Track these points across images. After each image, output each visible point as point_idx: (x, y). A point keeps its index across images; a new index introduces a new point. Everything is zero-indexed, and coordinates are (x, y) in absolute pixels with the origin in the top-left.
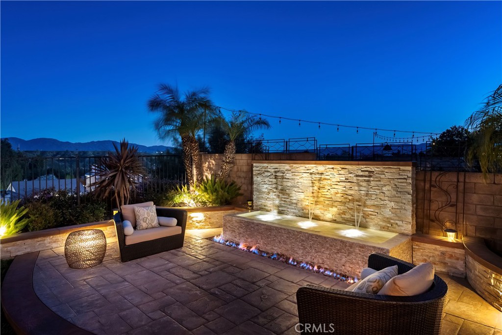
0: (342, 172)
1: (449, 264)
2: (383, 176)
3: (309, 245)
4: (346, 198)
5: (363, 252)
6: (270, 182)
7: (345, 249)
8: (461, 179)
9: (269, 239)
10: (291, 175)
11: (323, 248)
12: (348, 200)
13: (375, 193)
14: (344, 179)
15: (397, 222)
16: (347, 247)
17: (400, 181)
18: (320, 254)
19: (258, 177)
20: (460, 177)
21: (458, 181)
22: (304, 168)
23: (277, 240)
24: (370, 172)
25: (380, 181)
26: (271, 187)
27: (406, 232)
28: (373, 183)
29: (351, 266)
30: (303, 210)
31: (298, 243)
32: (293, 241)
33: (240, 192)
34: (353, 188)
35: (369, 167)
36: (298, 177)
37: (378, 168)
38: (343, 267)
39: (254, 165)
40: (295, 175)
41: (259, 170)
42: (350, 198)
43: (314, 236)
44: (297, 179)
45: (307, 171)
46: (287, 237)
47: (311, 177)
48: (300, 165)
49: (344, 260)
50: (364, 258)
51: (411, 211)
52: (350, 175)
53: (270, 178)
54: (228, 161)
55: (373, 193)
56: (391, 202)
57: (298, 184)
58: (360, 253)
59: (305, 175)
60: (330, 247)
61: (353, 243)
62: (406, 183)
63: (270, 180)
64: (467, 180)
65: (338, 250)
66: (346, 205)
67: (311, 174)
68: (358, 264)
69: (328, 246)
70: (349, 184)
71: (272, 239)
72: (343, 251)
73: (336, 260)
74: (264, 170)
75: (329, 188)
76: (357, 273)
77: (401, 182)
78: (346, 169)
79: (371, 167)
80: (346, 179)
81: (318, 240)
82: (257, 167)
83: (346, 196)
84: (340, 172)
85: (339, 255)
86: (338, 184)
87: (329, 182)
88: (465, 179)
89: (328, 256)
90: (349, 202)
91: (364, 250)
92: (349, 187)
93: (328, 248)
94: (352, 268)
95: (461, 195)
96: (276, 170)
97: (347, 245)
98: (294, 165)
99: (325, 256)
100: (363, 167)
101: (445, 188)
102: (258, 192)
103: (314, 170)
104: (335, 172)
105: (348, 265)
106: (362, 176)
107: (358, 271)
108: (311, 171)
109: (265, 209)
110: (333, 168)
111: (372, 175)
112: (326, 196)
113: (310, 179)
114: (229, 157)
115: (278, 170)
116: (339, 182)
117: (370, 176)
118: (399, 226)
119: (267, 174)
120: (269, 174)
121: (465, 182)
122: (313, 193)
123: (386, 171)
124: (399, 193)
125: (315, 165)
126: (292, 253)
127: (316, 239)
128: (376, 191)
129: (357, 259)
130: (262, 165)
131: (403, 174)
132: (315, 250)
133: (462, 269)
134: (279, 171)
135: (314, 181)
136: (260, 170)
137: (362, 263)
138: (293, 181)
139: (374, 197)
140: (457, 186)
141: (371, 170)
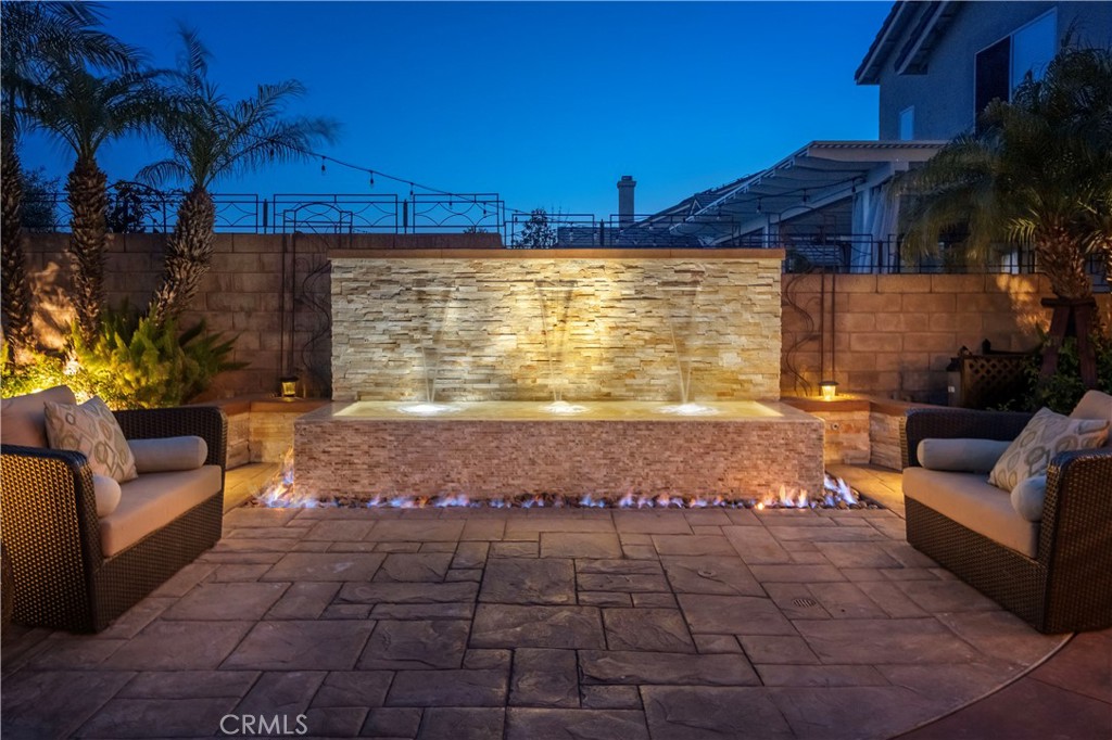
0: (627, 276)
1: (845, 444)
2: (723, 282)
3: (628, 452)
4: (637, 338)
5: (769, 437)
6: (398, 312)
7: (725, 442)
8: (829, 287)
9: (496, 461)
10: (475, 289)
11: (667, 450)
12: (642, 343)
13: (706, 319)
14: (633, 292)
15: (752, 377)
16: (730, 436)
17: (759, 289)
18: (658, 466)
19: (350, 302)
20: (826, 282)
21: (822, 293)
22: (516, 268)
23: (521, 460)
24: (695, 273)
25: (716, 292)
26: (403, 328)
27: (769, 395)
28: (700, 299)
29: (739, 476)
30: (515, 381)
31: (592, 453)
32: (578, 449)
33: (230, 357)
34: (654, 313)
35: (692, 260)
36: (499, 295)
37: (713, 264)
38: (720, 483)
39: (335, 263)
40: (488, 289)
41: (355, 280)
42: (647, 336)
43: (639, 427)
44: (494, 299)
45: (529, 277)
46: (559, 444)
47: (541, 292)
48: (504, 262)
49: (722, 466)
50: (769, 452)
51: (779, 351)
52: (647, 282)
53: (399, 302)
54: (196, 253)
55: (701, 320)
56: (740, 335)
57: (498, 314)
58: (761, 442)
59: (521, 287)
60: (686, 445)
61: (744, 425)
62: (771, 293)
63: (399, 307)
64: (837, 289)
65: (707, 446)
66: (637, 355)
67: (539, 283)
68: (755, 467)
69: (681, 442)
70: (644, 303)
71: (507, 459)
72: (720, 446)
73: (702, 471)
74: (375, 277)
75: (592, 316)
76: (753, 488)
77: (759, 293)
78: (636, 267)
79: (698, 261)
80: (637, 292)
81: (654, 433)
82: (347, 270)
83: (637, 333)
84: (622, 277)
85: (709, 458)
86: (618, 305)
87: (592, 302)
88: (834, 284)
89: (681, 465)
90: (643, 346)
91: (769, 433)
92: (643, 310)
93: (680, 447)
94: (740, 480)
95: (827, 317)
96: (423, 276)
97: (730, 430)
98: (486, 262)
99: (672, 468)
100: (678, 261)
101: (801, 305)
102: (352, 346)
103: (549, 273)
104: (607, 277)
105: (731, 476)
106: (676, 283)
107: (756, 482)
108: (540, 277)
109: (380, 394)
110: (602, 267)
111: (700, 279)
112: (582, 337)
113: (537, 296)
114: (200, 242)
115: (430, 276)
116: (619, 300)
117: (695, 283)
118: (756, 385)
119: (385, 289)
120: (396, 289)
121: (833, 292)
122: (544, 333)
123: (730, 270)
124: (756, 316)
125: (552, 261)
126: (575, 482)
127: (647, 433)
128: (708, 315)
129: (754, 456)
130: (367, 263)
131: (765, 275)
132: (645, 459)
133: (865, 448)
134: (432, 280)
135: (549, 303)
136: (360, 277)
137: (765, 463)
138: (481, 306)
139: (702, 329)
140: (822, 300)
141: (697, 269)
